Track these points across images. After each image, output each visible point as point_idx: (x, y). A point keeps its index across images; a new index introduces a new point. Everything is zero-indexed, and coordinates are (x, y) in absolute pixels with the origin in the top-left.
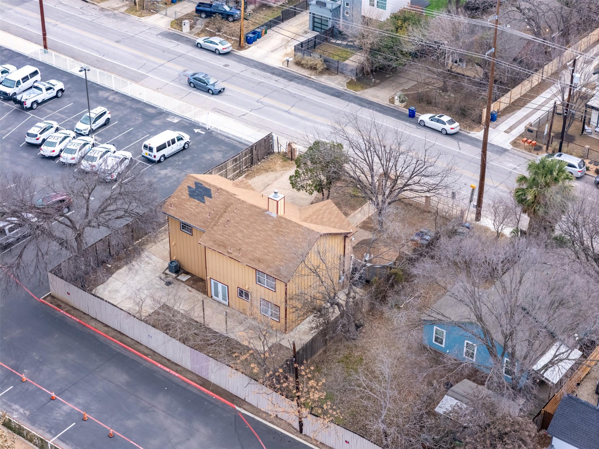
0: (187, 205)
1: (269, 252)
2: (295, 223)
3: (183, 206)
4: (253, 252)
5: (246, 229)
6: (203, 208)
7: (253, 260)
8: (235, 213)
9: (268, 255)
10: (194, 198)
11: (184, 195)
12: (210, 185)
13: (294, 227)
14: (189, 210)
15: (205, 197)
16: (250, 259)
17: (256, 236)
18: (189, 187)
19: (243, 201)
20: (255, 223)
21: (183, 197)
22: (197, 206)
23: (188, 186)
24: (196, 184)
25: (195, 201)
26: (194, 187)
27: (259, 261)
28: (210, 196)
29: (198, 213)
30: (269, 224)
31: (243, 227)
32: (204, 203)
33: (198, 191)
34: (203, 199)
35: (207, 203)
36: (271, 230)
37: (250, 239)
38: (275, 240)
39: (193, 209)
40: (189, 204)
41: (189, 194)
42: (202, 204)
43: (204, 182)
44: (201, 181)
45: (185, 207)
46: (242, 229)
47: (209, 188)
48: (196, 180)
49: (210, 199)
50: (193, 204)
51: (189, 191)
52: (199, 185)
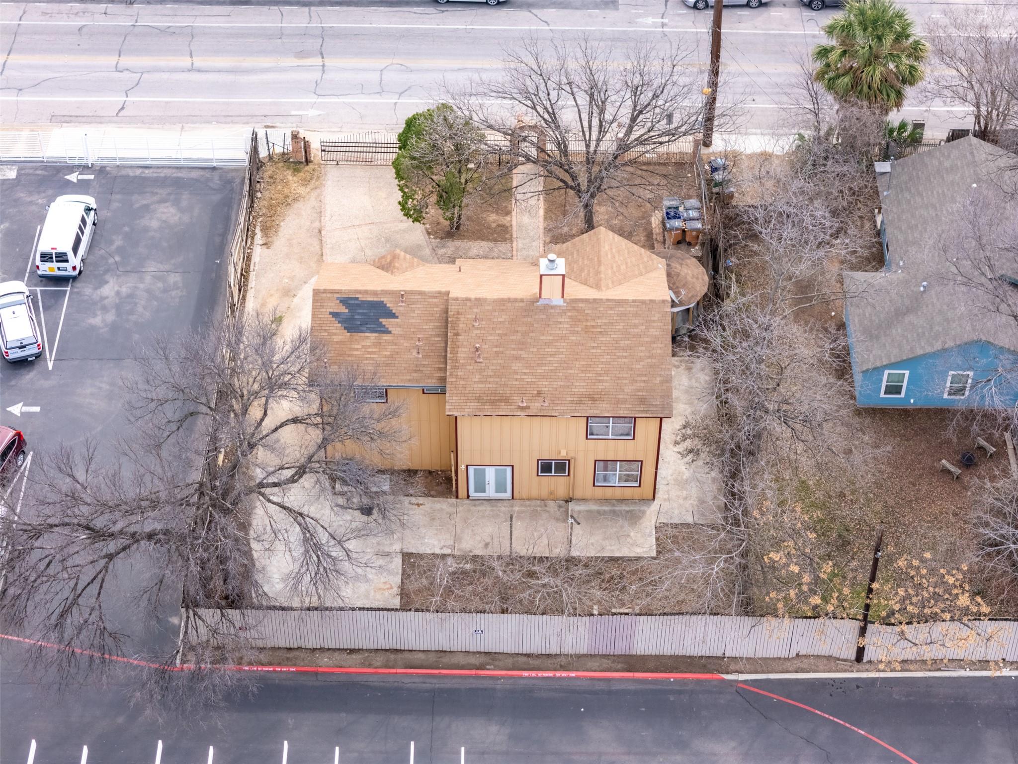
0: (357, 350)
2: (608, 300)
3: (349, 356)
4: (567, 387)
5: (522, 349)
6: (396, 344)
7: (580, 402)
8: (477, 329)
9: (600, 381)
10: (362, 332)
11: (335, 334)
12: (375, 293)
13: (611, 309)
14: (367, 359)
15: (383, 321)
16: (572, 402)
17: (551, 356)
18: (335, 315)
19: (478, 300)
20: (533, 331)
21: (338, 338)
22: (378, 344)
23: (331, 313)
24: (344, 301)
25: (368, 337)
26: (343, 310)
27: (594, 400)
28: (392, 315)
29: (391, 357)
30: (560, 323)
31: (514, 349)
32: (390, 332)
33: (359, 314)
34: (381, 325)
35: (395, 330)
36: (574, 332)
37: (545, 365)
38: (593, 348)
39: (374, 353)
40: (359, 347)
41: (345, 328)
42: (386, 337)
43: (360, 292)
44: (350, 291)
45: (356, 356)
46: (515, 352)
47: (375, 299)
48: (339, 296)
49: (396, 320)
50: (368, 343)
51: (339, 322)
52: (352, 302)
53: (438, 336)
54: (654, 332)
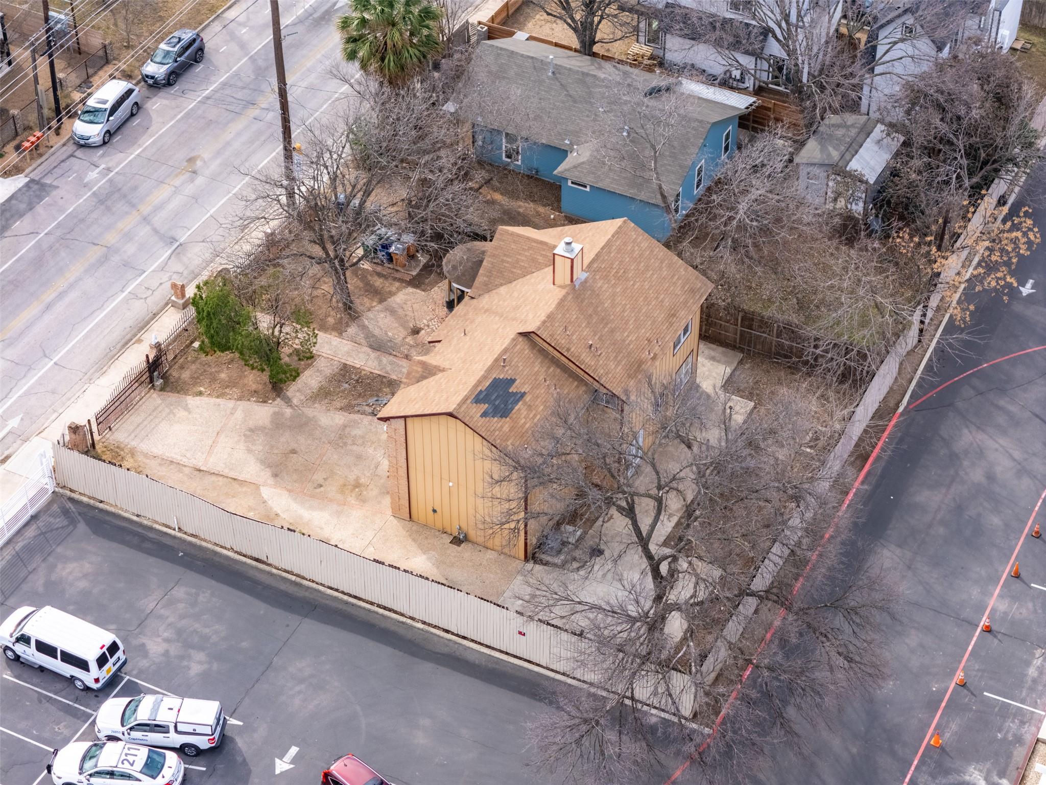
0: (525, 423)
1: (657, 298)
2: (602, 248)
3: (527, 432)
4: (654, 322)
5: (607, 324)
6: (537, 397)
7: (671, 324)
8: (572, 335)
9: (662, 301)
10: (512, 409)
11: (502, 427)
12: (484, 377)
13: (610, 252)
14: (537, 423)
15: (512, 390)
16: (668, 328)
17: (623, 312)
18: (484, 415)
20: (597, 307)
21: (506, 428)
22: (530, 408)
23: (482, 416)
24: (478, 400)
25: (519, 410)
26: (484, 407)
27: (674, 315)
28: (511, 381)
30: (601, 287)
31: (604, 328)
32: (525, 393)
33: (495, 400)
34: (515, 394)
35: (525, 389)
36: (614, 286)
37: (628, 321)
38: (633, 285)
39: (535, 416)
40: (523, 420)
41: (501, 417)
42: (528, 398)
43: (476, 386)
44: (472, 391)
45: (530, 428)
46: (606, 329)
47: (490, 381)
48: (469, 401)
49: (517, 382)
50: (524, 412)
51: (493, 417)
52: (481, 397)
53: (549, 368)
54: (645, 245)
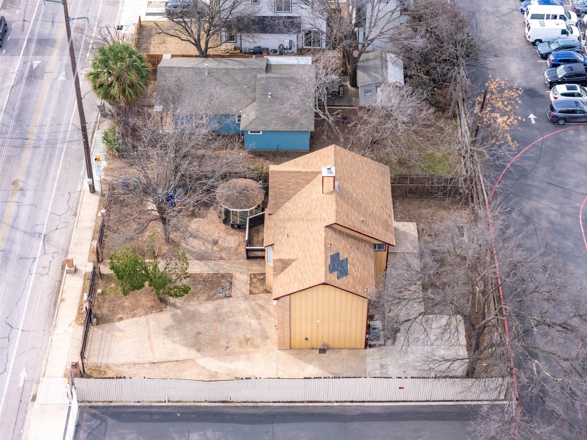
0: (357, 275)
1: (372, 183)
3: (360, 279)
4: (378, 196)
5: (361, 206)
6: (353, 258)
7: (385, 195)
8: (351, 218)
9: (374, 184)
10: (347, 269)
11: (349, 281)
12: (326, 257)
13: (339, 166)
14: (361, 272)
15: (341, 259)
17: (363, 196)
18: (338, 278)
19: (337, 212)
20: (352, 198)
21: (351, 281)
22: (354, 265)
24: (331, 271)
25: (350, 268)
26: (336, 273)
27: (383, 190)
28: (338, 254)
29: (360, 262)
31: (361, 209)
32: (347, 258)
33: (338, 267)
34: (343, 261)
35: (346, 256)
36: (351, 184)
37: (368, 200)
38: (358, 180)
39: (358, 269)
40: (355, 274)
41: (346, 275)
42: (350, 260)
43: (326, 263)
44: (326, 267)
45: (360, 277)
46: (363, 209)
47: (329, 258)
48: (328, 273)
49: (340, 253)
50: (353, 269)
51: (342, 277)
52: (331, 268)
53: (348, 240)
54: (350, 156)
